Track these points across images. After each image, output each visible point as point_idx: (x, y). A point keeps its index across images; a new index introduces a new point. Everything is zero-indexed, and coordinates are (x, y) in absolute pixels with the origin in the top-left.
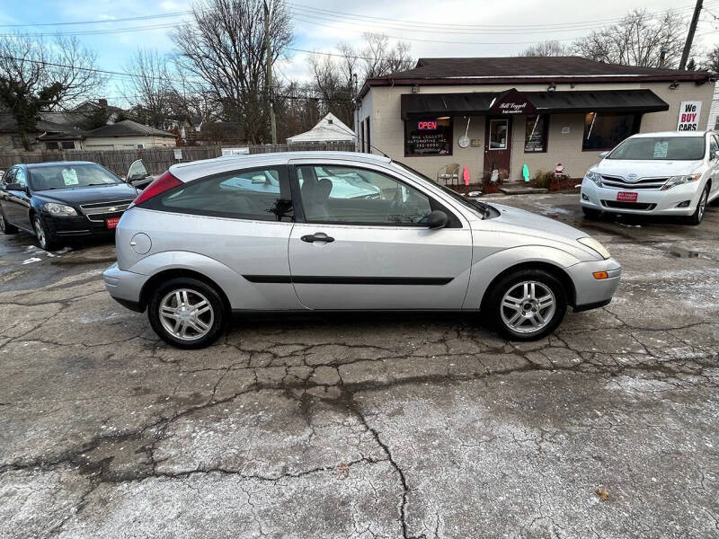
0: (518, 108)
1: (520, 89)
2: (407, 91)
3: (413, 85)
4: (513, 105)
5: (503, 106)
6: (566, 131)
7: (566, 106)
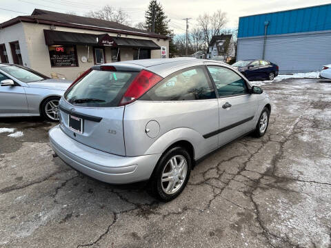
0: (110, 44)
1: (111, 35)
2: (47, 28)
3: (50, 25)
4: (108, 42)
5: (103, 42)
6: (127, 56)
7: (127, 44)
